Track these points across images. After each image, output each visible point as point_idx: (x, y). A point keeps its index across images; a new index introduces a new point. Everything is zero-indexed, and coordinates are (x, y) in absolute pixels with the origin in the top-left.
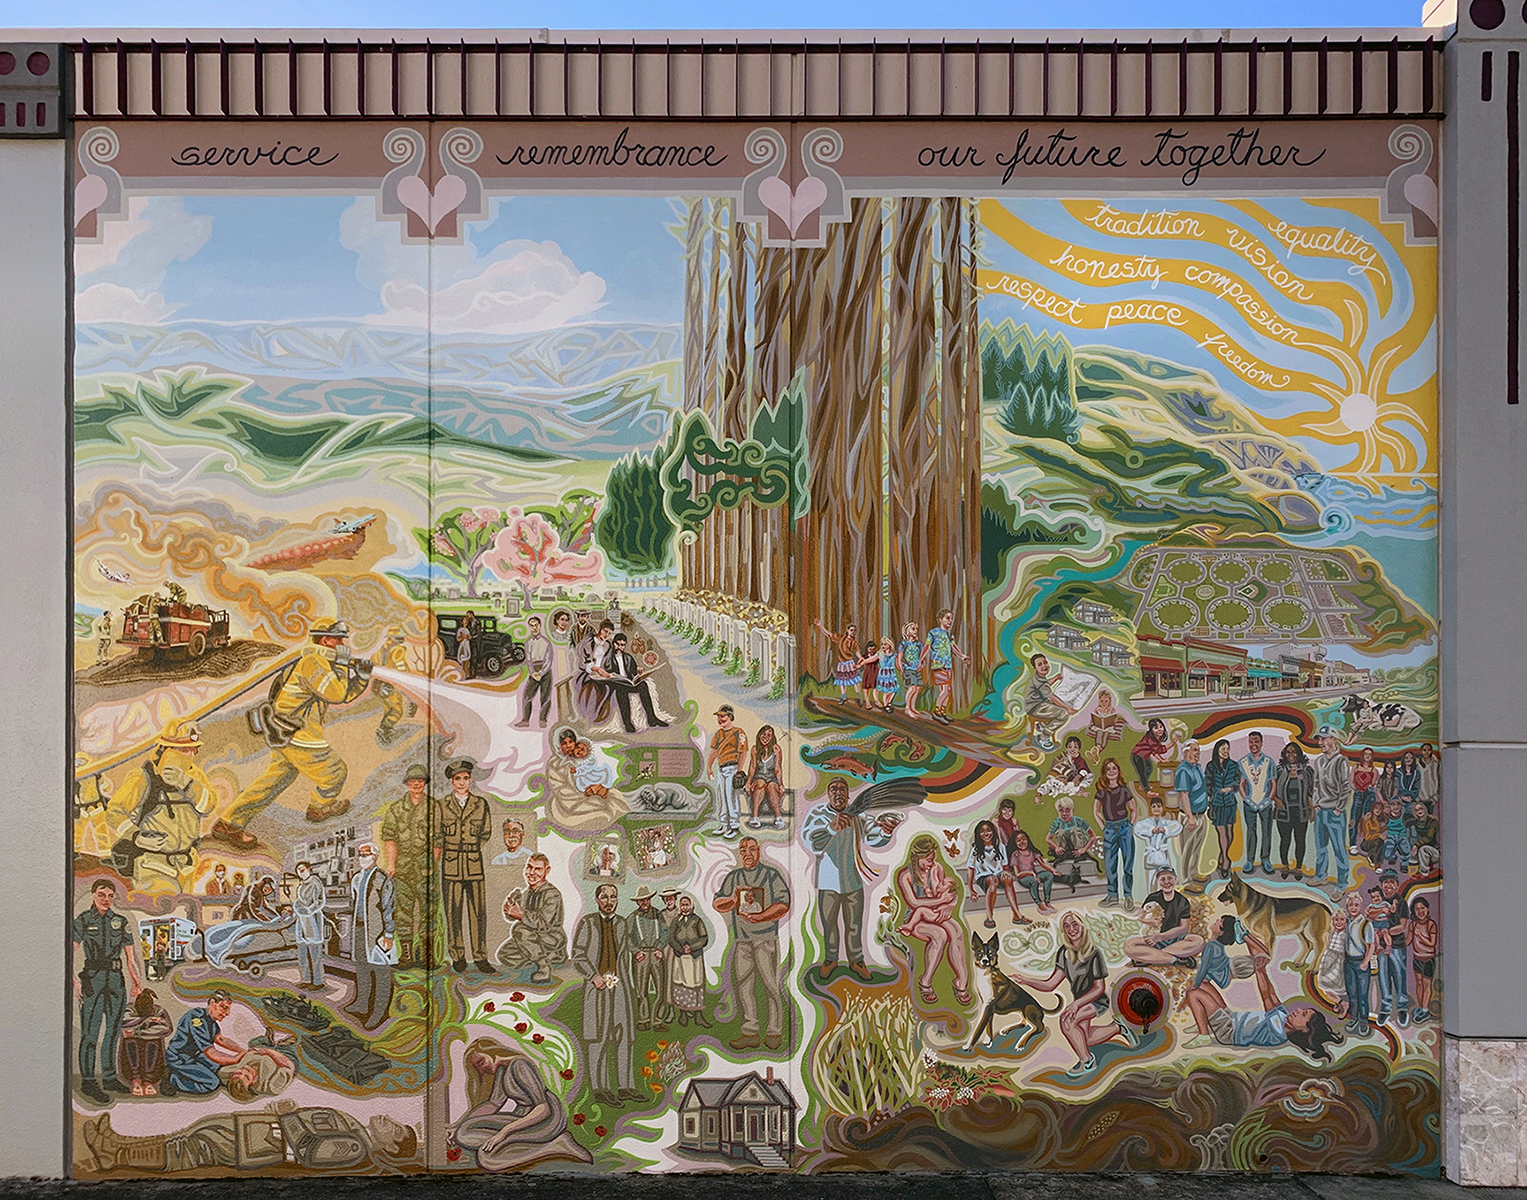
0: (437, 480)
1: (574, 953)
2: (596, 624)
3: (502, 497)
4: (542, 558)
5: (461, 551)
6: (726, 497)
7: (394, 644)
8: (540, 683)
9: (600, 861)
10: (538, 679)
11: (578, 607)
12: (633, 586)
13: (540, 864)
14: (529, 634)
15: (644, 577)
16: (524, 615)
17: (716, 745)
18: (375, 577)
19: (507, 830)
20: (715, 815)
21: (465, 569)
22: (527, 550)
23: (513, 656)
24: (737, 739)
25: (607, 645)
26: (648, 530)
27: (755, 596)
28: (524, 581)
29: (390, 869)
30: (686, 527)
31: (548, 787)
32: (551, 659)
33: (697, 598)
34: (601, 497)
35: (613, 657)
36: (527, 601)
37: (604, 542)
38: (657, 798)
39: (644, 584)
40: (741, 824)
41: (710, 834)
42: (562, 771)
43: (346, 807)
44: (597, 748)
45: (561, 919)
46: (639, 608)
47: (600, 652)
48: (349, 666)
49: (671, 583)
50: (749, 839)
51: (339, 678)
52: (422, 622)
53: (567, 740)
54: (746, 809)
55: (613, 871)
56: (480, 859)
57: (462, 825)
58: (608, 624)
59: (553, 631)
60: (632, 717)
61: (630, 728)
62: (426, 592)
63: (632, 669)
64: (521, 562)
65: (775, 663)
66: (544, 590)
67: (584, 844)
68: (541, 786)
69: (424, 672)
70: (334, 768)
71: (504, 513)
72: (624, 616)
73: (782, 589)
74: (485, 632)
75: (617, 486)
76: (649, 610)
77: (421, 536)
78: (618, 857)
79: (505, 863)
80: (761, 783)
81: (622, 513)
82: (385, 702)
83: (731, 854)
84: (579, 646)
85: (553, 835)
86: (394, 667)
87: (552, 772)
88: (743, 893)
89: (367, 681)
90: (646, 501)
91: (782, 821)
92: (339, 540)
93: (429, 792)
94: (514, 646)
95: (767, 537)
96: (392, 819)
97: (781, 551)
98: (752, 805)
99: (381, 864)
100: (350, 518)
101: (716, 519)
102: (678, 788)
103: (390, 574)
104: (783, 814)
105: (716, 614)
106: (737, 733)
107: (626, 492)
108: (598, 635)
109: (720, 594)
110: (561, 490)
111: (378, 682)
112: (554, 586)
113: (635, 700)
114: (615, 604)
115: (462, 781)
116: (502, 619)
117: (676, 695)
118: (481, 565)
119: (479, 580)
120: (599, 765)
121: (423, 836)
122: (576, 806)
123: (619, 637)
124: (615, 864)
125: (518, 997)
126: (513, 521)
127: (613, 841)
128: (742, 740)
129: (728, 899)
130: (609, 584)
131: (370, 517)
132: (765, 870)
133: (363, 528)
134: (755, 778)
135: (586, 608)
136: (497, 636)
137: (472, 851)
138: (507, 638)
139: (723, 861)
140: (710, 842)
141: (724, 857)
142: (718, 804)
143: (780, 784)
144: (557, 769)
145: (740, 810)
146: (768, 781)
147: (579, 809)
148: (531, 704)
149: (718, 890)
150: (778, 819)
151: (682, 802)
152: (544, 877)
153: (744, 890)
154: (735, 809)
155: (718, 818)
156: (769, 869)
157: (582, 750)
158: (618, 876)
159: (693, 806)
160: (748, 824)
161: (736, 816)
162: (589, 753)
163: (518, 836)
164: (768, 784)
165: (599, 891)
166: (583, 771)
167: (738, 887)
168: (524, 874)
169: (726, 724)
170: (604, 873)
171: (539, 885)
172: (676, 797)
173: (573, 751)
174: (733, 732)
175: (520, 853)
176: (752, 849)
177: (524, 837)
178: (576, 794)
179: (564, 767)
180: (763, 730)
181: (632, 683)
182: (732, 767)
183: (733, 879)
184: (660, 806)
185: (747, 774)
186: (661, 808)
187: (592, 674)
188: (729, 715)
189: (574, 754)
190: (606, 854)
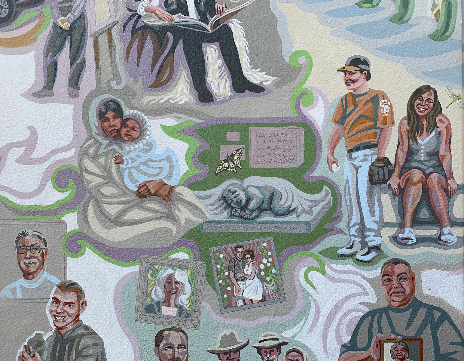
8: (69, 32)
9: (161, 295)
10: (66, 26)
13: (71, 297)
17: (341, 119)
19: (21, 247)
24: (376, 108)
31: (82, 188)
38: (248, 200)
40: (384, 240)
41: (332, 254)
42: (102, 160)
44: (155, 127)
50: (396, 262)
53: (110, 115)
55: (181, 310)
60: (208, 79)
61: (205, 94)
63: (207, 7)
67: (136, 268)
68: (71, 182)
78: (188, 289)
79: (19, 295)
83: (368, 287)
85: (90, 254)
87: (88, 164)
88: (388, 347)
98: (401, 210)
104: (454, 223)
106: (376, 98)
113: (212, 54)
120: (159, 151)
122: (124, 212)
124: (183, 299)
127: (181, 265)
129: (363, 354)
132: (422, 312)
134: (406, 168)
139: (356, 294)
140: (334, 266)
141: (355, 289)
142: (344, 209)
143: (448, 176)
144: (95, 158)
145: (382, 216)
146: (428, 171)
147: (128, 217)
148: (55, 64)
149: (346, 339)
150: (446, 230)
151: (287, 205)
152: (78, 316)
153: (388, 340)
154: (373, 214)
155: (346, 230)
156: (431, 308)
157: (133, 129)
158: (188, 315)
159: (304, 211)
160: (395, 239)
161: (375, 227)
162: (142, 132)
163: (38, 255)
164: (427, 176)
165: (159, 337)
166: (133, 160)
167: (380, 335)
168: (48, 312)
169: (357, 85)
170: (167, 311)
171: (70, 327)
172: (276, 197)
173: (119, 131)
174: (366, 98)
175: (41, 280)
176: (402, 277)
177: (47, 257)
178: (125, 194)
179: (106, 154)
180: (418, 93)
181: (208, 27)
182: (368, 151)
183: (371, 324)
184: (252, 211)
185: (392, 161)
186: (254, 214)
187: (146, 17)
188: (362, 71)
189: (119, 135)
190: (171, 282)
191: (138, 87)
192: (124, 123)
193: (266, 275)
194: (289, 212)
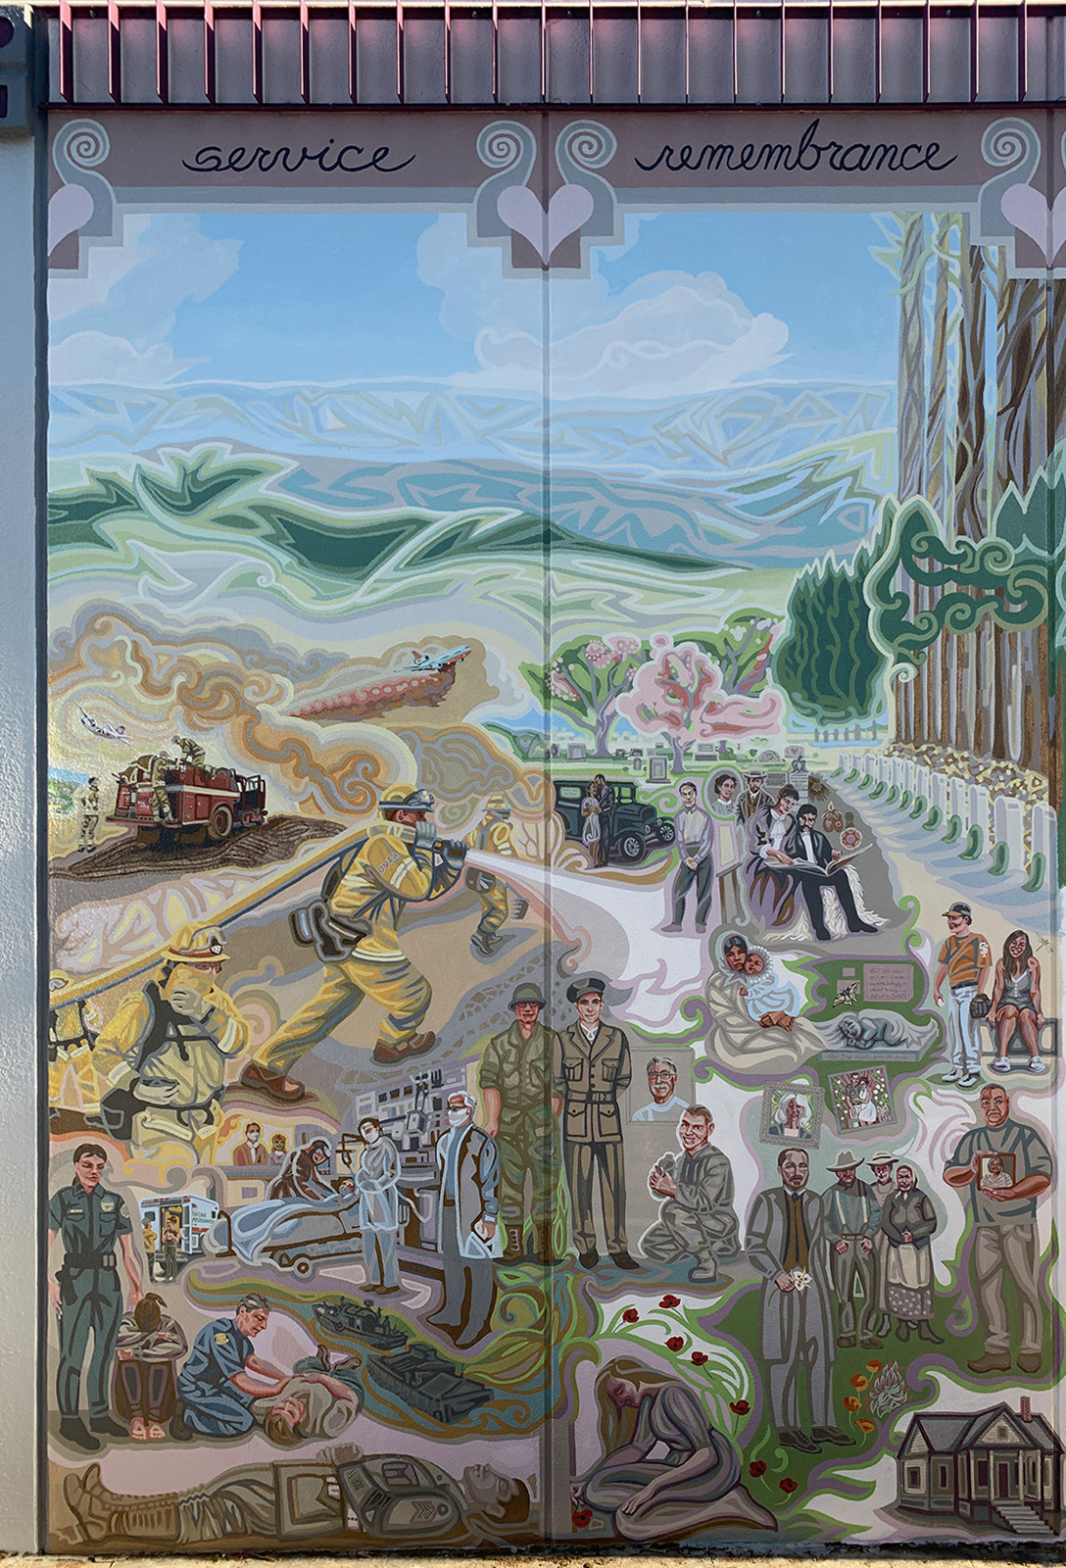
0: (555, 600)
1: (748, 1242)
2: (772, 791)
3: (642, 621)
4: (697, 703)
5: (588, 695)
6: (959, 616)
7: (495, 820)
8: (697, 872)
9: (784, 1118)
10: (694, 866)
11: (748, 769)
12: (826, 740)
13: (700, 1120)
14: (679, 805)
15: (841, 728)
16: (673, 780)
17: (945, 958)
18: (468, 731)
19: (652, 1073)
20: (946, 1054)
21: (592, 718)
22: (677, 691)
23: (659, 836)
24: (977, 950)
25: (790, 820)
26: (846, 661)
27: (1000, 752)
28: (673, 733)
29: (491, 1127)
30: (900, 659)
31: (709, 1017)
32: (711, 837)
33: (917, 755)
34: (781, 618)
35: (798, 836)
36: (678, 764)
37: (783, 679)
38: (863, 1031)
39: (841, 737)
40: (983, 1067)
41: (938, 1080)
42: (728, 992)
43: (431, 1040)
44: (776, 961)
45: (730, 1195)
46: (834, 768)
47: (778, 830)
48: (435, 850)
49: (880, 735)
50: (993, 1087)
51: (420, 868)
52: (534, 790)
53: (735, 950)
54: (989, 1046)
55: (802, 1131)
56: (617, 1112)
57: (592, 1066)
58: (790, 792)
59: (712, 800)
60: (826, 919)
61: (822, 933)
62: (539, 750)
63: (824, 853)
64: (670, 708)
65: (1028, 844)
66: (700, 747)
67: (761, 1093)
68: (698, 1011)
69: (537, 857)
70: (414, 989)
71: (645, 643)
72: (813, 780)
73: (1039, 743)
74: (620, 804)
75: (803, 603)
76: (848, 771)
77: (532, 674)
79: (651, 1119)
80: (1011, 1010)
81: (810, 640)
82: (484, 898)
83: (970, 1111)
84: (751, 821)
85: (717, 1081)
86: (496, 850)
87: (714, 994)
88: (985, 1162)
89: (460, 870)
90: (844, 623)
91: (1042, 1062)
92: (419, 680)
93: (546, 1019)
94: (660, 823)
95: (1016, 673)
96: (494, 1059)
97: (1036, 691)
98: (998, 1041)
99: (479, 1120)
100: (434, 651)
101: (944, 647)
102: (893, 1017)
103: (490, 726)
104: (1042, 1053)
105: (945, 776)
106: (976, 941)
107: (815, 611)
108: (777, 807)
109: (950, 750)
110: (724, 609)
111: (474, 873)
112: (715, 741)
113: (829, 896)
114: (799, 764)
115: (591, 1006)
116: (643, 785)
117: (888, 888)
118: (615, 713)
119: (612, 733)
120: (781, 984)
121: (536, 1082)
122: (747, 1041)
123: (806, 809)
124: (804, 1121)
125: (670, 1302)
126: (658, 653)
127: (801, 1090)
128: (984, 952)
129: (964, 1170)
130: (794, 737)
131: (462, 649)
132: (1016, 1130)
133: (453, 664)
134: (1002, 1004)
135: (761, 769)
136: (636, 809)
137: (605, 1102)
138: (649, 811)
139: (958, 1116)
140: (939, 1091)
141: (958, 1111)
142: (949, 1039)
143: (1038, 1012)
144: (721, 989)
145: (981, 1047)
146: (1020, 1007)
147: (752, 1045)
148: (683, 900)
149: (950, 1156)
150: (1035, 1059)
151: (898, 1036)
152: (706, 1138)
153: (986, 1156)
154: (974, 1045)
155: (949, 1058)
156: (1022, 1127)
157: (756, 963)
158: (809, 1136)
159: (913, 1041)
160: (992, 1066)
161: (975, 1056)
162: (765, 968)
163: (669, 1081)
164: (1020, 1011)
165: (782, 1157)
166: (757, 993)
167: (979, 1152)
168: (678, 1134)
169: (959, 929)
170: (789, 1132)
171: (699, 1148)
172: (889, 1028)
173: (743, 965)
174: (969, 940)
175: (672, 1104)
176: (998, 1100)
177: (676, 1083)
178: (749, 1024)
179: (732, 986)
180: (1013, 937)
181: (825, 872)
182: (969, 988)
183: (971, 1142)
184: (867, 1041)
185: (990, 998)
186: (868, 1045)
187: (767, 860)
188: (964, 916)
189: (744, 968)
190: (792, 1107)
191: (761, 924)
192: (748, 958)
193: (879, 1099)
194: (899, 1042)
